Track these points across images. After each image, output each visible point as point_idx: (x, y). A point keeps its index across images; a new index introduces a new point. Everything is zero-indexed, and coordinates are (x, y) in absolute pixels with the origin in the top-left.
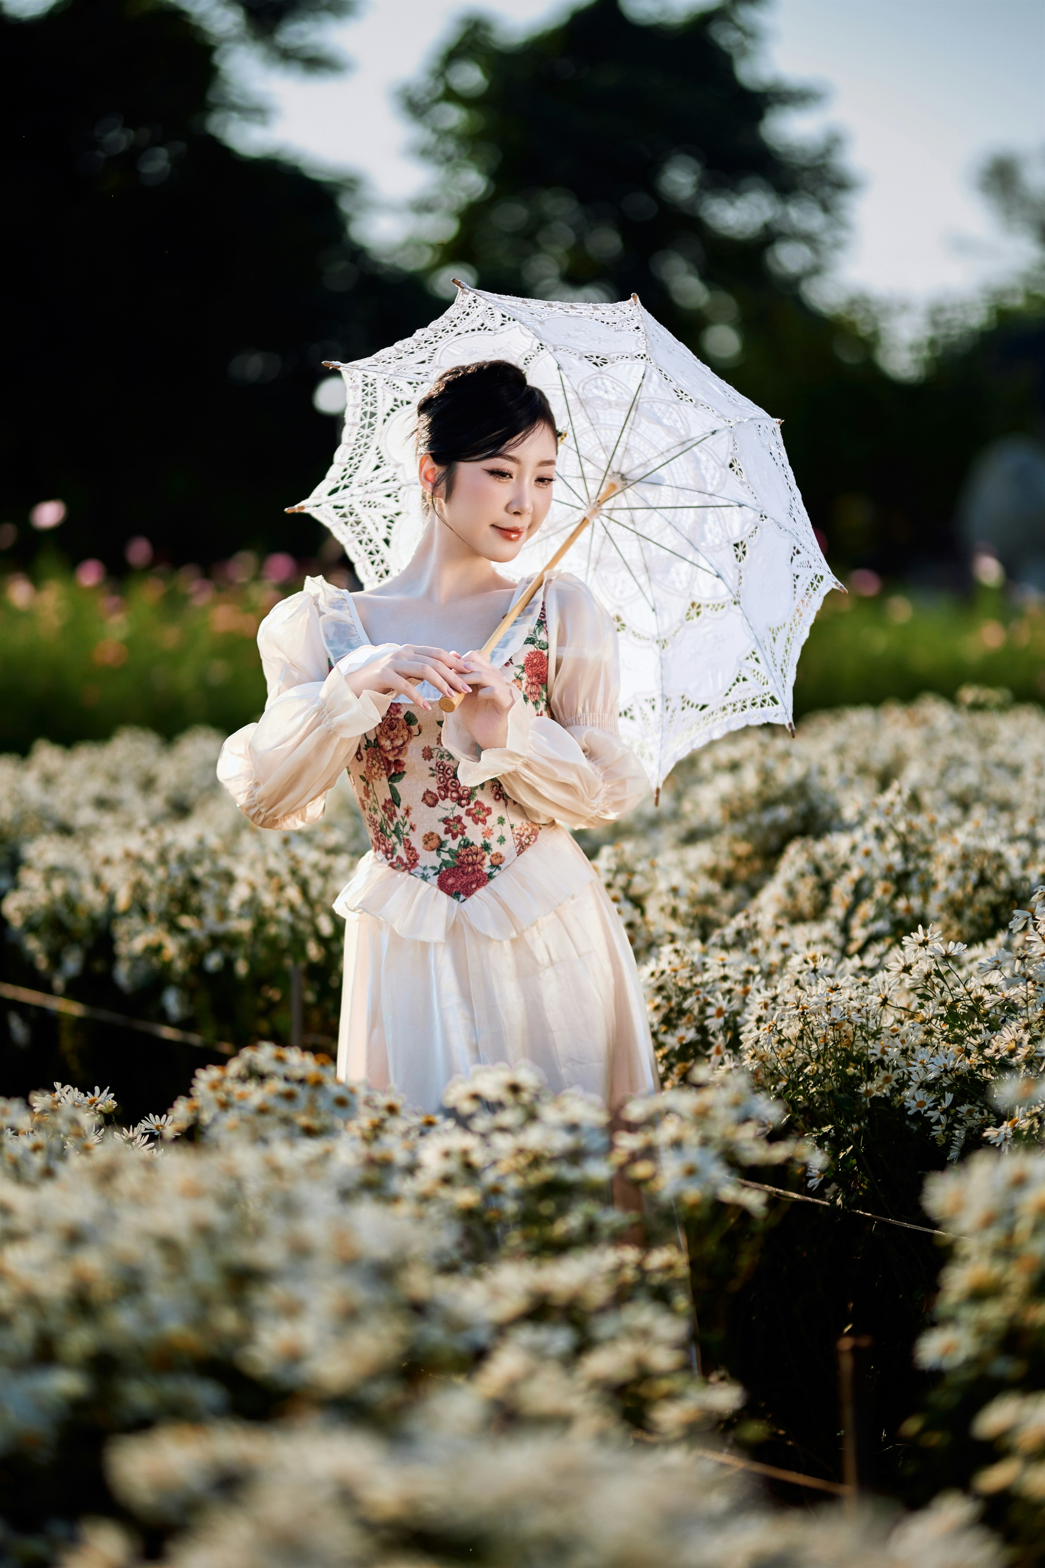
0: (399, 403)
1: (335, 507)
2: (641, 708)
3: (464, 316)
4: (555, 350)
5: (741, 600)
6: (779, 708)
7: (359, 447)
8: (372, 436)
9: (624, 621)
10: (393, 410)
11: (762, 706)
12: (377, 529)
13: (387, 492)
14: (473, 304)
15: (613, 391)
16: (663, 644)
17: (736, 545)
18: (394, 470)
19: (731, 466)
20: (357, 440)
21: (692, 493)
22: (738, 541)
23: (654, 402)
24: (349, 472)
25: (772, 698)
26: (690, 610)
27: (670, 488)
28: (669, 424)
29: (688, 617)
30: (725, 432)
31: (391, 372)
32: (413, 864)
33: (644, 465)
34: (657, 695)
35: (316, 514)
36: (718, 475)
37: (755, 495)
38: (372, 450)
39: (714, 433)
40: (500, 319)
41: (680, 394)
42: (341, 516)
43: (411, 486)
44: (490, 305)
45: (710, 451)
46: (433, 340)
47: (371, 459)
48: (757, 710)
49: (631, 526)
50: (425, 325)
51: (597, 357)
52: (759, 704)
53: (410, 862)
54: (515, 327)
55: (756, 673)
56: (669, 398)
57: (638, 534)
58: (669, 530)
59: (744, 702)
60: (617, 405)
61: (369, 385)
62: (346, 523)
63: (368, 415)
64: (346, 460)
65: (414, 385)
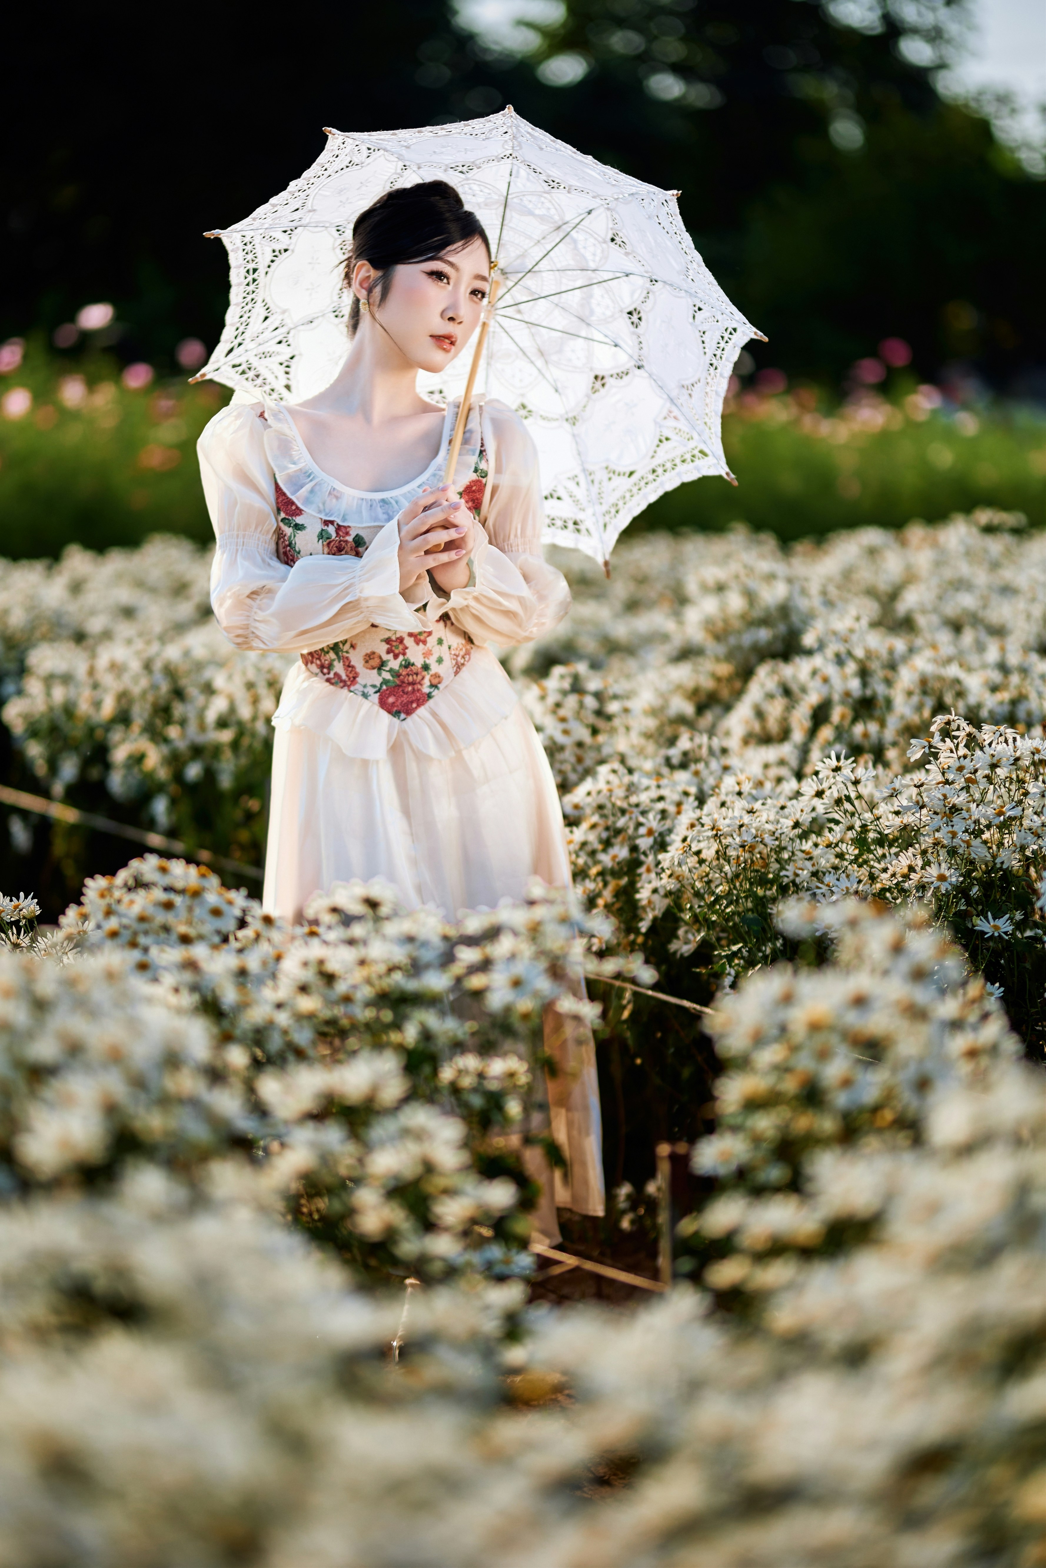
0: (277, 253)
1: (234, 366)
2: (565, 488)
3: (334, 158)
4: (419, 168)
5: (644, 364)
6: (710, 460)
7: (247, 304)
8: (257, 291)
9: (530, 407)
10: (272, 261)
11: (692, 461)
12: (276, 377)
13: (278, 340)
14: (342, 146)
15: (481, 193)
16: (573, 421)
17: (630, 313)
18: (280, 317)
19: (613, 240)
20: (244, 298)
21: (575, 272)
22: (631, 309)
23: (524, 195)
24: (240, 330)
25: (701, 452)
26: (594, 383)
27: (551, 273)
28: (541, 213)
29: (595, 391)
30: (602, 210)
31: (266, 226)
32: (352, 681)
33: (523, 256)
34: (577, 471)
35: (218, 378)
36: (599, 252)
37: (642, 263)
38: (259, 304)
39: (589, 213)
40: (365, 152)
41: (552, 183)
42: (241, 374)
43: (299, 328)
44: (357, 143)
45: (589, 231)
46: (306, 187)
47: (259, 311)
48: (689, 466)
49: (518, 316)
50: (298, 176)
51: (463, 166)
52: (689, 460)
53: (349, 679)
54: (380, 157)
55: (677, 431)
56: (540, 189)
57: (527, 323)
58: (557, 312)
59: (673, 460)
60: (486, 205)
61: (248, 244)
62: (247, 379)
63: (251, 272)
64: (237, 319)
65: (289, 232)
